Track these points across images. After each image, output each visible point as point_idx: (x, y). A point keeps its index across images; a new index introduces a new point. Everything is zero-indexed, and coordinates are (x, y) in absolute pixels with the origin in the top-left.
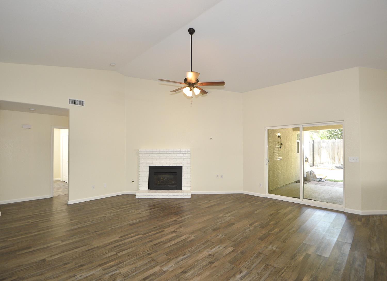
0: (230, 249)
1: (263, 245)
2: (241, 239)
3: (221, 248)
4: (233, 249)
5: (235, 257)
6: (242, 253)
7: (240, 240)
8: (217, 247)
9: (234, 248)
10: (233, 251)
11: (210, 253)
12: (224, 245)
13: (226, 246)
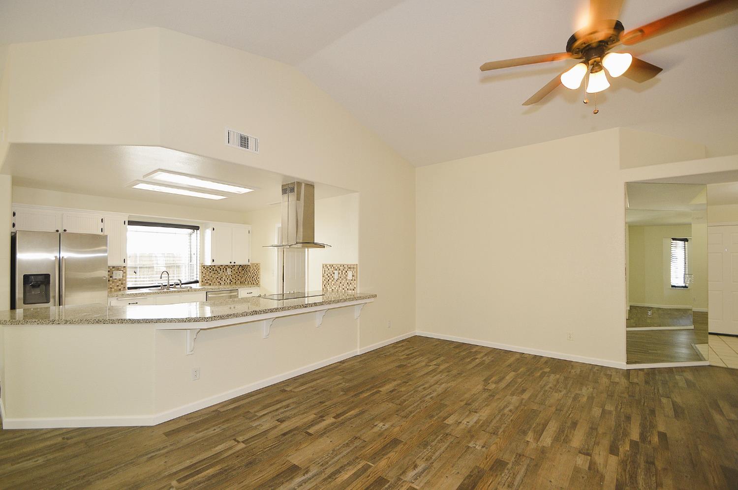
0: (450, 421)
1: (397, 429)
2: (435, 439)
3: (465, 422)
4: (446, 422)
5: (441, 412)
6: (432, 416)
7: (437, 438)
8: (471, 423)
9: (444, 422)
10: (445, 418)
11: (478, 415)
12: (462, 426)
13: (458, 425)
